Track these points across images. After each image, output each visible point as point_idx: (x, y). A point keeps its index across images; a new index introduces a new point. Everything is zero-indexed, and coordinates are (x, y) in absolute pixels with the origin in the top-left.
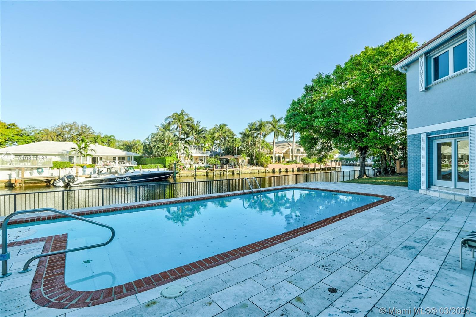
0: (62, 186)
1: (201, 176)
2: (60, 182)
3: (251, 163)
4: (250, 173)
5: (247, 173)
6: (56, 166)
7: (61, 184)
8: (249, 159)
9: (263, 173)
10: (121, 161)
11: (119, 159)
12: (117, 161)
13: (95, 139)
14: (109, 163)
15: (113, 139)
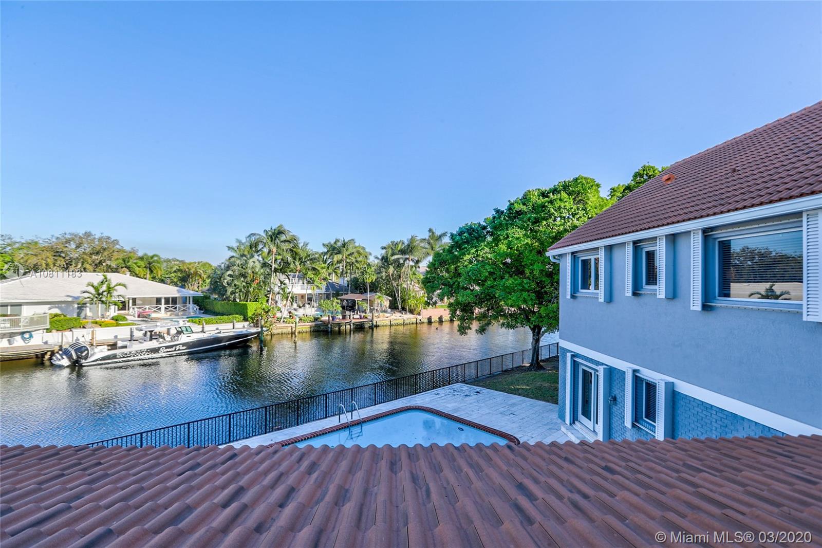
0: (66, 365)
1: (307, 332)
2: (63, 358)
3: (393, 306)
4: (391, 325)
5: (386, 326)
6: (58, 324)
7: (65, 362)
8: (390, 300)
9: (412, 324)
10: (170, 305)
11: (167, 301)
12: (163, 306)
13: (124, 261)
14: (147, 310)
15: (158, 262)
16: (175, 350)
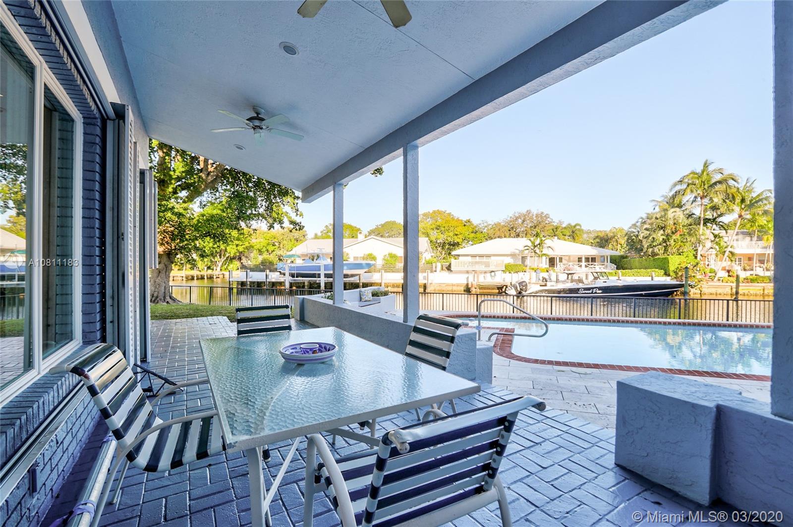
2: (512, 289)
6: (508, 269)
7: (513, 292)
10: (590, 263)
11: (587, 259)
12: (583, 263)
13: (554, 231)
14: (571, 266)
15: (579, 230)
16: (592, 293)
